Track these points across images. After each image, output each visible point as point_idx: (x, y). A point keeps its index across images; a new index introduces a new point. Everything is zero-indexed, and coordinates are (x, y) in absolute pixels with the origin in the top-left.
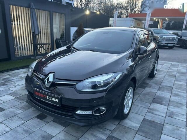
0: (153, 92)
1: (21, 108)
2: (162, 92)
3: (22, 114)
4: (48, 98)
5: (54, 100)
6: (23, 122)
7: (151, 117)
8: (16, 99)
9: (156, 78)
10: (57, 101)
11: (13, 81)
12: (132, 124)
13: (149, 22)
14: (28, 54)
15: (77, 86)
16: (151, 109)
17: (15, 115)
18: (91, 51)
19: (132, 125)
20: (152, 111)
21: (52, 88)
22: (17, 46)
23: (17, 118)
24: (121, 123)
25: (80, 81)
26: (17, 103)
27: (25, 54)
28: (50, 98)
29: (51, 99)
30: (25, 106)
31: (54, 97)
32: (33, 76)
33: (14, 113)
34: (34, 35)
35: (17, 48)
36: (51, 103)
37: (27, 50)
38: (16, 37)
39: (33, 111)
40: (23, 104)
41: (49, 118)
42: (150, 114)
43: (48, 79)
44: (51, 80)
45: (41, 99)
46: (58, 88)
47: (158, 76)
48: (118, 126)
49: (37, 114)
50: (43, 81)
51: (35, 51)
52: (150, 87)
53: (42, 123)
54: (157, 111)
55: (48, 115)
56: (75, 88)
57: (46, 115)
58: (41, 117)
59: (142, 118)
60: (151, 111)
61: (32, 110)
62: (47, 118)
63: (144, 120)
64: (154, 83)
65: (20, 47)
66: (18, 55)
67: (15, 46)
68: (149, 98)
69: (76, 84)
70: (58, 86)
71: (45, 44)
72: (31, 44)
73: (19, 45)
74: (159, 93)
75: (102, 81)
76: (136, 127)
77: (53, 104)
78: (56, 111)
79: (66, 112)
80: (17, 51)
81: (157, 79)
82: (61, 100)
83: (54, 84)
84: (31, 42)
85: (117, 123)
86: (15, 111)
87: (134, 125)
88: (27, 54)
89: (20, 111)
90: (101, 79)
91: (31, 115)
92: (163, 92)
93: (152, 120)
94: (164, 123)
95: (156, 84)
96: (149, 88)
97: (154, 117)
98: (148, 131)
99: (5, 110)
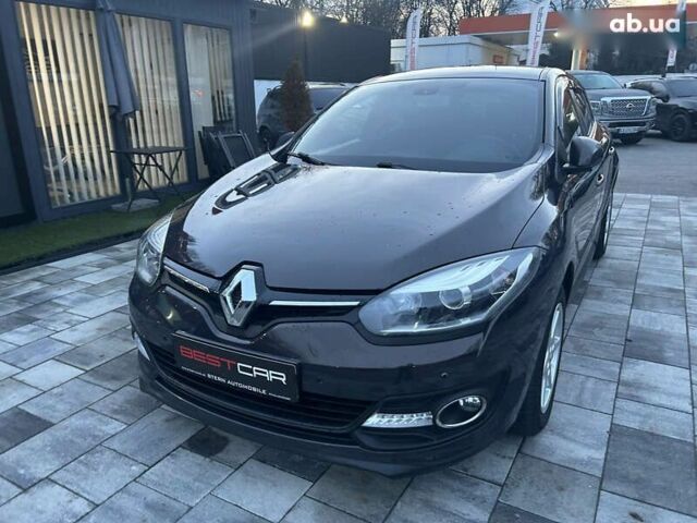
0: (616, 317)
1: (115, 412)
2: (648, 313)
3: (124, 436)
4: (243, 369)
5: (270, 375)
6: (136, 469)
7: (638, 418)
8: (86, 377)
9: (609, 261)
10: (283, 380)
11: (59, 305)
12: (572, 452)
14: (98, 193)
15: (363, 314)
16: (627, 384)
17: (99, 444)
18: (380, 166)
19: (572, 455)
20: (634, 393)
22: (55, 163)
23: (108, 455)
24: (527, 450)
25: (377, 292)
26: (94, 393)
27: (89, 193)
28: (251, 372)
29: (256, 371)
30: (128, 402)
31: (270, 366)
32: (163, 281)
33: (95, 437)
34: (119, 118)
35: (57, 174)
36: (254, 389)
37: (95, 179)
38: (49, 129)
39: (167, 420)
40: (119, 398)
41: (239, 448)
42: (633, 406)
43: (237, 292)
44: (249, 294)
45: (209, 376)
46: (279, 326)
47: (616, 250)
48: (519, 463)
49: (187, 435)
50: (213, 300)
51: (127, 180)
52: (599, 294)
53: (215, 471)
54: (653, 389)
55: (230, 436)
56: (357, 325)
57: (226, 434)
58: (205, 445)
59: (603, 424)
60: (630, 391)
61: (159, 417)
62: (231, 447)
63: (615, 431)
64: (605, 278)
65: (66, 166)
66: (62, 198)
67: (48, 165)
68: (607, 339)
69: (359, 306)
70: (280, 320)
71: (161, 153)
72: (108, 152)
73: (61, 161)
74: (640, 319)
75: (466, 290)
76: (590, 462)
77: (264, 392)
78: (280, 420)
79: (321, 422)
80: (54, 185)
81: (615, 261)
84: (107, 146)
85: (512, 451)
86: (95, 427)
87: (583, 453)
88: (94, 196)
89: (114, 426)
90: (461, 279)
91: (161, 440)
92: (654, 314)
93: (647, 429)
94: (695, 436)
95: (619, 281)
96: (594, 302)
97: (648, 416)
98: (643, 476)
99: (52, 425)
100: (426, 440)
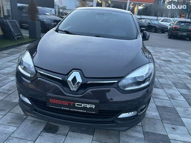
4: (77, 105)
5: (88, 106)
7: (160, 103)
10: (94, 107)
12: (151, 114)
15: (120, 84)
18: (96, 36)
23: (15, 140)
28: (81, 105)
29: (83, 105)
31: (88, 103)
32: (37, 76)
33: (6, 134)
36: (81, 111)
39: (32, 123)
40: (8, 117)
42: (158, 100)
45: (62, 108)
49: (42, 127)
56: (118, 88)
57: (55, 125)
59: (154, 105)
60: (155, 96)
62: (60, 128)
63: (157, 107)
69: (118, 82)
75: (144, 75)
76: (156, 116)
77: (85, 111)
83: (84, 86)
86: (4, 130)
87: (154, 114)
89: (12, 128)
91: (33, 131)
93: (163, 105)
94: (173, 106)
100: (134, 119)
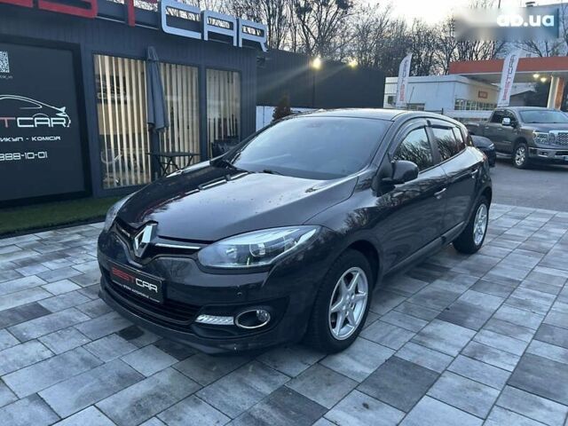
0: (451, 294)
1: (89, 311)
2: (479, 293)
3: (86, 323)
4: (139, 282)
5: (150, 286)
6: (85, 341)
7: (413, 355)
8: (81, 291)
9: (479, 256)
10: (156, 290)
11: (85, 249)
12: (352, 367)
13: (510, 88)
14: (136, 181)
16: (423, 335)
17: (70, 325)
18: (265, 172)
19: (351, 369)
20: (424, 341)
21: (149, 259)
22: (110, 159)
23: (74, 331)
25: (210, 243)
26: (83, 300)
27: (130, 181)
28: (141, 283)
29: (145, 284)
30: (98, 307)
31: (150, 281)
33: (71, 322)
34: (154, 131)
35: (111, 167)
36: (144, 295)
37: (136, 171)
38: (108, 137)
39: (115, 319)
40: (94, 304)
41: (148, 338)
42: (416, 348)
43: (140, 239)
44: (146, 239)
45: (124, 286)
46: (159, 258)
47: (491, 251)
48: (311, 369)
49: (122, 328)
50: (130, 241)
51: (156, 173)
52: (451, 277)
53: (128, 347)
54: (440, 340)
55: (146, 331)
57: (142, 329)
58: (129, 334)
60: (421, 339)
61: (112, 316)
62: (144, 336)
64: (467, 268)
65: (117, 163)
66: (112, 183)
67: (105, 160)
68: (432, 306)
69: (199, 250)
70: (160, 255)
71: (184, 156)
72: (146, 154)
73: (114, 159)
74: (469, 297)
76: (359, 375)
77: (148, 297)
78: (156, 315)
79: (177, 318)
80: (108, 174)
81: (484, 257)
82: (164, 287)
83: (151, 250)
84: (146, 150)
85: (312, 361)
86: (73, 317)
87: (358, 368)
88: (133, 183)
90: (260, 240)
91: (106, 328)
92: (482, 295)
93: (415, 362)
94: (446, 370)
95: (473, 271)
96: (445, 283)
97: (422, 355)
98: (389, 386)
99: (51, 313)
100: (231, 334)
